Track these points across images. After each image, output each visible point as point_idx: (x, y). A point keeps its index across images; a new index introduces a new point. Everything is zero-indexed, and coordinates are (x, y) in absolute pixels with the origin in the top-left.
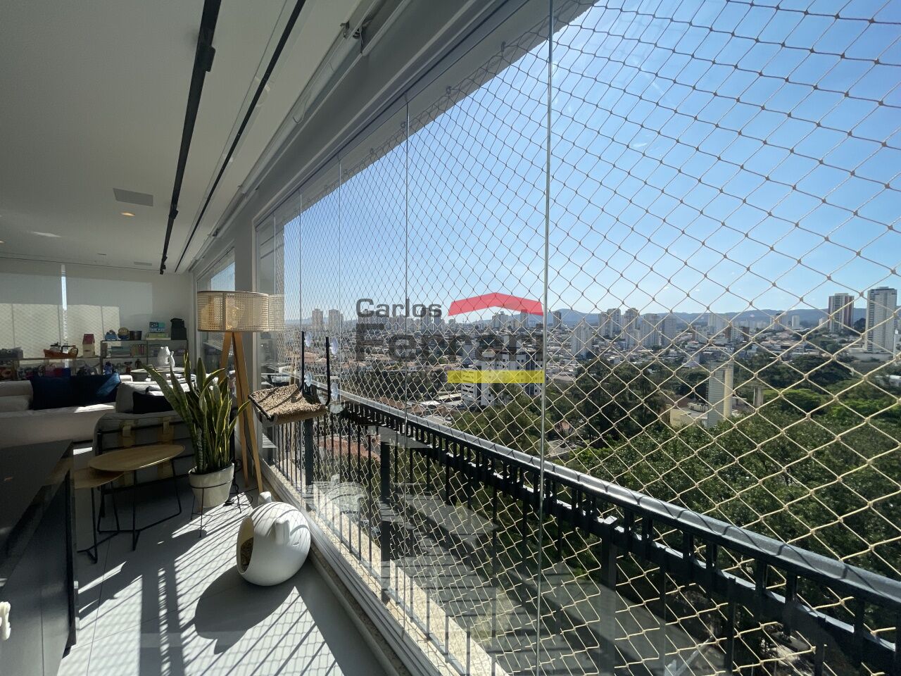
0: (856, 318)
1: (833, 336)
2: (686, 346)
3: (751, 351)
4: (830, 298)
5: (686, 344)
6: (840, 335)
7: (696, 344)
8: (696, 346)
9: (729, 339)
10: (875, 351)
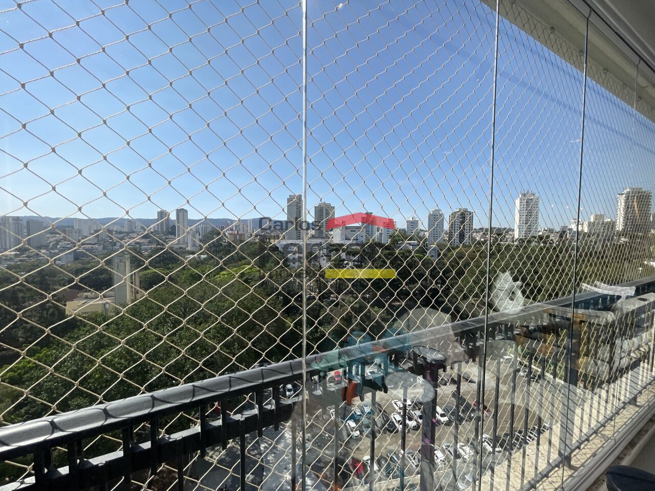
0: (171, 225)
1: (161, 235)
2: (58, 246)
3: (116, 247)
4: (158, 212)
5: (58, 244)
6: (165, 235)
7: (68, 244)
8: (69, 246)
9: (98, 239)
10: (181, 243)
